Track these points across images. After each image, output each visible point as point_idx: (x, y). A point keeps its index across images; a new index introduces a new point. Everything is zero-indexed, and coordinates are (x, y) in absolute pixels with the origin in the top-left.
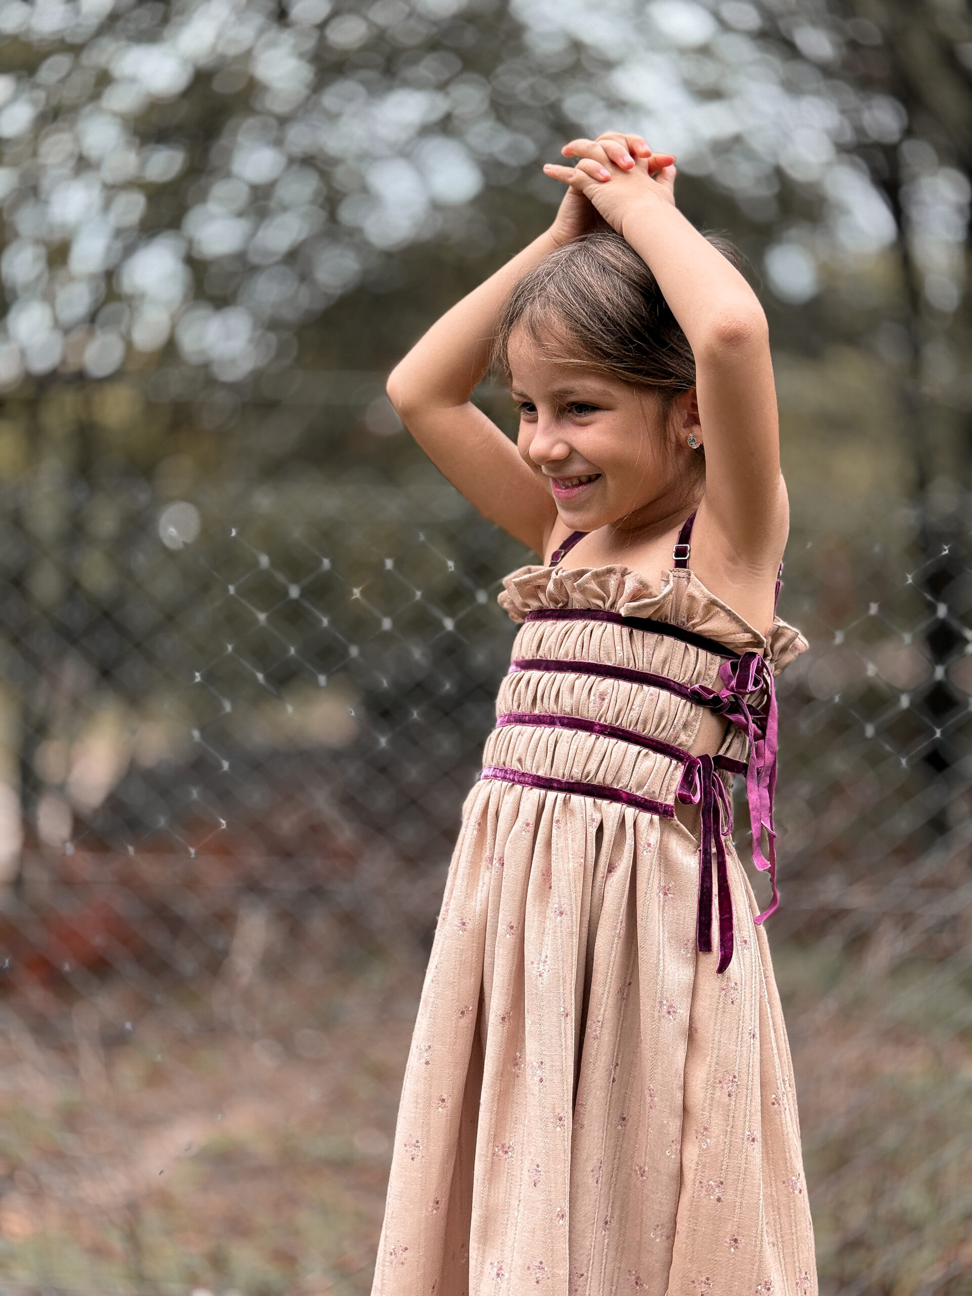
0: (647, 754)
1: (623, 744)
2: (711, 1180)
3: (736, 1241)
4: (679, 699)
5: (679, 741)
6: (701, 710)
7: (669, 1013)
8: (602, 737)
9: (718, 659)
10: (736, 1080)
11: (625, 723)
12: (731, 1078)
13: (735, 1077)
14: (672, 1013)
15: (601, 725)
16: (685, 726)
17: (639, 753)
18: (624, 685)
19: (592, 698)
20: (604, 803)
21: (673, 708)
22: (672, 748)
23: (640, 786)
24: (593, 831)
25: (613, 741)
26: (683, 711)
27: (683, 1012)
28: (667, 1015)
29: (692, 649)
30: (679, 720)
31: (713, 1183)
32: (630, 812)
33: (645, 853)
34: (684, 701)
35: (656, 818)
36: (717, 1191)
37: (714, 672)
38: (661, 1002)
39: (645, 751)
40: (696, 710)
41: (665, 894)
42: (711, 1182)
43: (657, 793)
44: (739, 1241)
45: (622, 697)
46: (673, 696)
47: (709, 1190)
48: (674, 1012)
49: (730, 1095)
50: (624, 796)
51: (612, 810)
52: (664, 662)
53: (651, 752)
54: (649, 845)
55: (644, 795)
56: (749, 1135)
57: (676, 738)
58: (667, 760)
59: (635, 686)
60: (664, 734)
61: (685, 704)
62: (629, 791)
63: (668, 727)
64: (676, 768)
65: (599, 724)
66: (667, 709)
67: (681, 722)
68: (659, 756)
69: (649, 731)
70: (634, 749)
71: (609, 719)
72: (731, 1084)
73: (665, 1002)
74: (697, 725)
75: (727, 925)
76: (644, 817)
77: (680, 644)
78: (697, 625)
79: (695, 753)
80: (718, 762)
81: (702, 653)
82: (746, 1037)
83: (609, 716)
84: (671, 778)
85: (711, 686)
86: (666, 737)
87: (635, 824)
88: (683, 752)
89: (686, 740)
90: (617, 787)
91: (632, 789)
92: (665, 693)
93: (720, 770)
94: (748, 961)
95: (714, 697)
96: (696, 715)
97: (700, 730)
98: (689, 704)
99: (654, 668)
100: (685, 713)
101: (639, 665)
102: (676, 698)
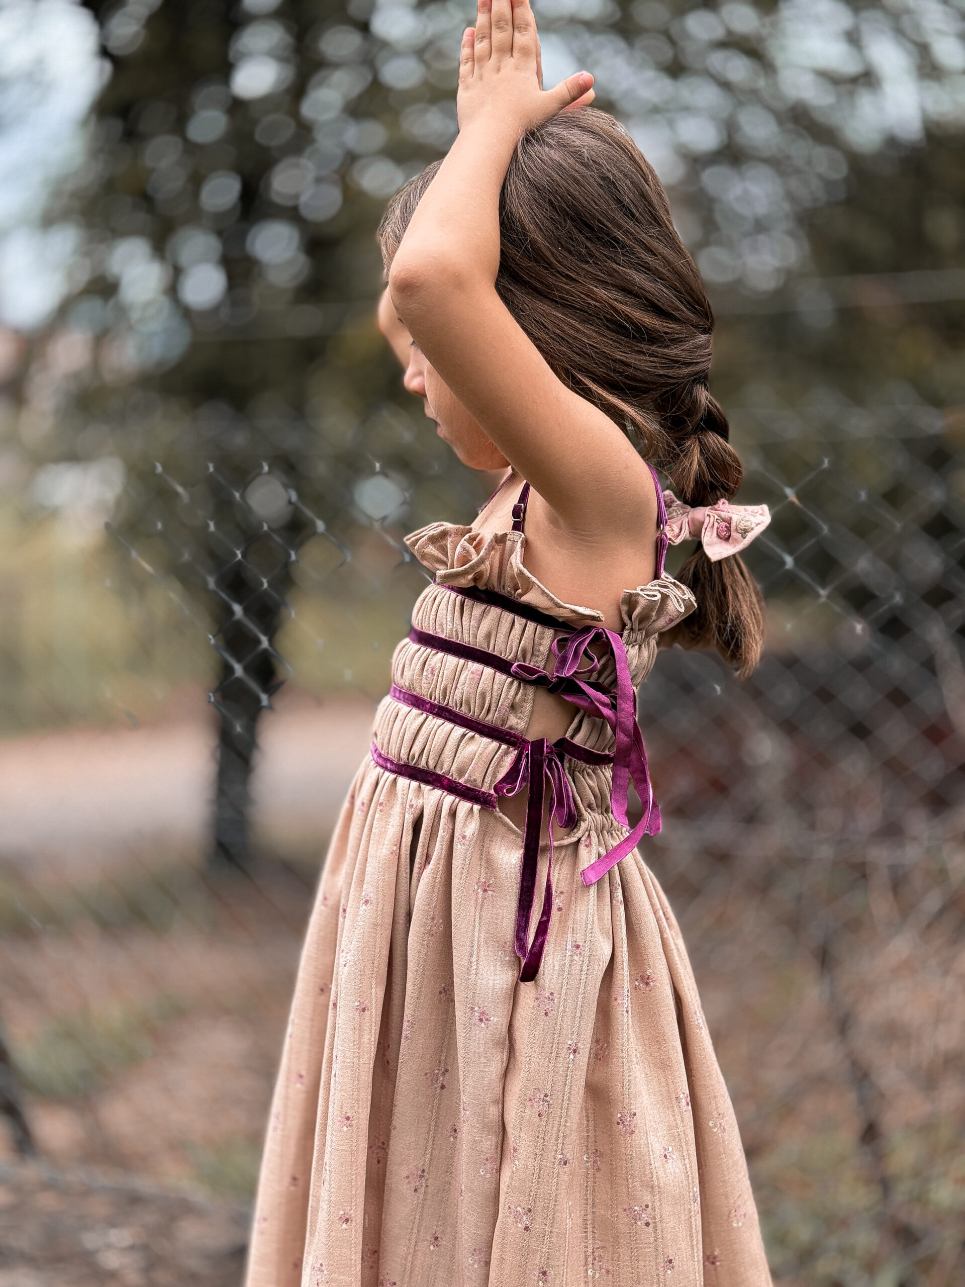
0: (473, 737)
1: (449, 725)
2: (520, 1206)
3: (544, 1273)
4: (504, 677)
5: (509, 724)
6: (531, 690)
7: (481, 1021)
8: (431, 717)
9: (549, 633)
10: (548, 1099)
11: (452, 703)
12: (542, 1096)
13: (546, 1096)
14: (484, 1020)
15: (432, 705)
16: (513, 707)
17: (464, 735)
18: (452, 660)
19: (425, 673)
20: (426, 788)
21: (496, 687)
22: (501, 732)
23: (461, 772)
24: (409, 818)
25: (440, 721)
26: (508, 691)
27: (498, 1020)
28: (478, 1022)
29: (519, 622)
30: (504, 701)
31: (521, 1210)
32: (449, 799)
33: (459, 846)
34: (510, 680)
35: (477, 807)
36: (525, 1218)
37: (544, 649)
38: (472, 1009)
39: (471, 734)
40: (525, 689)
41: (485, 891)
42: (519, 1209)
43: (479, 781)
44: (548, 1274)
45: (447, 673)
46: (498, 674)
47: (518, 1217)
48: (487, 1020)
49: (540, 1115)
50: (445, 782)
51: (432, 796)
52: (488, 636)
53: (477, 736)
54: (464, 837)
55: (466, 782)
56: (560, 1159)
57: (504, 722)
58: (495, 744)
59: (462, 661)
60: (490, 717)
61: (512, 683)
62: (451, 778)
63: (493, 709)
64: (506, 753)
65: (430, 702)
66: (489, 689)
67: (508, 703)
68: (485, 740)
69: (475, 712)
70: (459, 731)
71: (437, 698)
72: (541, 1103)
73: (476, 1009)
74: (528, 706)
75: (543, 928)
76: (464, 806)
77: (508, 616)
78: (521, 595)
79: (531, 737)
80: (564, 747)
81: (531, 626)
82: (564, 1052)
83: (438, 694)
84: (499, 764)
85: (537, 663)
86: (491, 719)
87: (453, 814)
88: (515, 736)
89: (516, 722)
90: (439, 772)
91: (453, 775)
92: (488, 671)
93: (567, 757)
94: (576, 970)
95: (539, 677)
96: (525, 694)
97: (532, 712)
98: (516, 683)
99: (479, 643)
100: (512, 692)
101: (466, 639)
102: (500, 677)
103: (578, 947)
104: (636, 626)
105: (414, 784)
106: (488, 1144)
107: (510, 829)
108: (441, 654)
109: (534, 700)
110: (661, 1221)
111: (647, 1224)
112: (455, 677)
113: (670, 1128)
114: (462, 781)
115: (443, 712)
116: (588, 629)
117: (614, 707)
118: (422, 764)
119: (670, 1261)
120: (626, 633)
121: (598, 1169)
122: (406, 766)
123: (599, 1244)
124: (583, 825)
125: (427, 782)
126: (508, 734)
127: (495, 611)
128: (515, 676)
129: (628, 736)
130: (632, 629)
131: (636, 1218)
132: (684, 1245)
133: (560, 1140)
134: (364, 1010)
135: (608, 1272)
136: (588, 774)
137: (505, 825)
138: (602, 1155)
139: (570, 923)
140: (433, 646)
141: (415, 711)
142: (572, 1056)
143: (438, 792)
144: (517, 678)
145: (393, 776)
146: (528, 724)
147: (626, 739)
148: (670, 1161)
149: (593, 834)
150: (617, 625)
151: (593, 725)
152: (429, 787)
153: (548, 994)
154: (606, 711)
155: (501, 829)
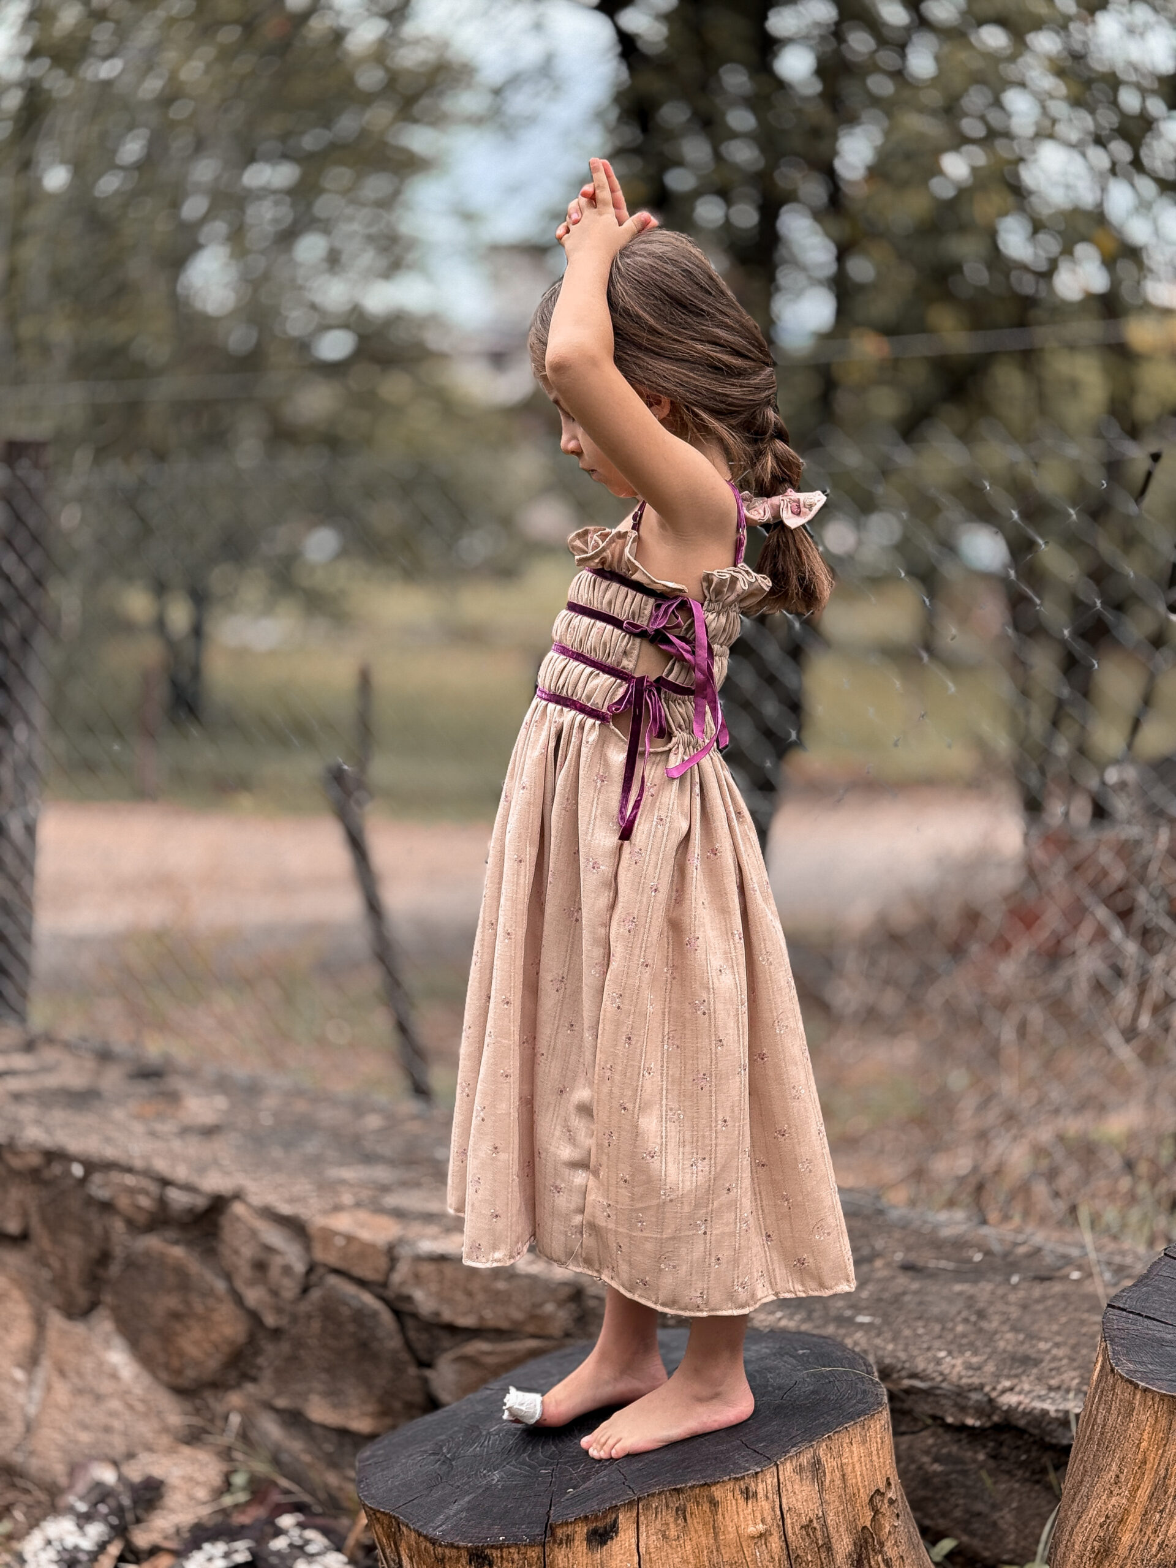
0: (598, 674)
1: (582, 666)
2: (614, 993)
3: (629, 1038)
4: (620, 632)
5: (622, 665)
6: (638, 641)
7: (594, 868)
8: (571, 660)
9: (651, 601)
10: (636, 921)
11: (585, 650)
12: (631, 919)
13: (634, 918)
14: (596, 868)
15: (572, 652)
16: (625, 653)
17: (592, 673)
18: (586, 620)
20: (566, 710)
21: (614, 639)
22: (617, 670)
23: (589, 698)
24: (553, 730)
25: (577, 663)
26: (622, 642)
27: (606, 868)
28: (593, 870)
29: (631, 593)
30: (619, 649)
32: (580, 717)
33: (584, 751)
34: (623, 633)
35: (598, 722)
36: (617, 1001)
37: (647, 612)
38: (588, 859)
39: (597, 672)
40: (633, 640)
41: (603, 781)
43: (600, 705)
44: (632, 1039)
45: (582, 628)
46: (616, 630)
47: (613, 1001)
48: (599, 869)
49: (629, 931)
50: (578, 705)
51: (569, 715)
52: (610, 603)
53: (600, 673)
54: (587, 742)
55: (592, 705)
56: (643, 963)
57: (619, 663)
58: (613, 679)
59: (593, 621)
60: (609, 660)
61: (625, 635)
62: (582, 702)
63: (612, 654)
64: (620, 686)
65: (571, 650)
66: (609, 640)
67: (622, 650)
68: (607, 676)
69: (599, 657)
70: (589, 669)
71: (576, 647)
72: (631, 924)
73: (592, 861)
74: (636, 652)
75: (637, 806)
76: (590, 721)
77: (624, 589)
78: (632, 575)
79: (637, 675)
80: (661, 683)
81: (639, 596)
82: (647, 890)
83: (576, 645)
84: (613, 694)
85: (643, 622)
86: (611, 661)
87: (582, 727)
88: (626, 673)
89: (628, 664)
90: (575, 699)
91: (584, 701)
92: (610, 627)
93: (664, 690)
94: (659, 834)
95: (642, 631)
96: (633, 644)
97: (638, 656)
98: (627, 636)
99: (604, 608)
100: (625, 643)
101: (596, 606)
102: (617, 632)
103: (661, 820)
104: (713, 599)
105: (559, 707)
106: (598, 953)
107: (620, 738)
108: (580, 616)
109: (640, 646)
110: (715, 1012)
111: (704, 1013)
112: (588, 632)
113: (725, 953)
114: (589, 705)
115: (579, 657)
116: (676, 597)
117: (693, 653)
118: (564, 694)
119: (721, 1041)
120: (706, 603)
121: (674, 978)
122: (554, 695)
123: (672, 1028)
124: (674, 740)
125: (567, 706)
126: (622, 672)
127: (615, 586)
128: (627, 631)
129: (704, 675)
130: (710, 600)
131: (696, 1008)
132: (732, 1031)
133: (643, 949)
134: (520, 861)
135: (678, 1047)
136: (679, 704)
137: (617, 735)
138: (677, 968)
139: (658, 804)
140: (576, 612)
141: (562, 657)
142: (653, 894)
143: (573, 712)
144: (628, 633)
145: (544, 703)
146: (636, 665)
147: (702, 677)
148: (724, 975)
149: (681, 746)
150: (701, 598)
151: (682, 668)
152: (568, 709)
153: (637, 850)
154: (687, 656)
155: (614, 739)
